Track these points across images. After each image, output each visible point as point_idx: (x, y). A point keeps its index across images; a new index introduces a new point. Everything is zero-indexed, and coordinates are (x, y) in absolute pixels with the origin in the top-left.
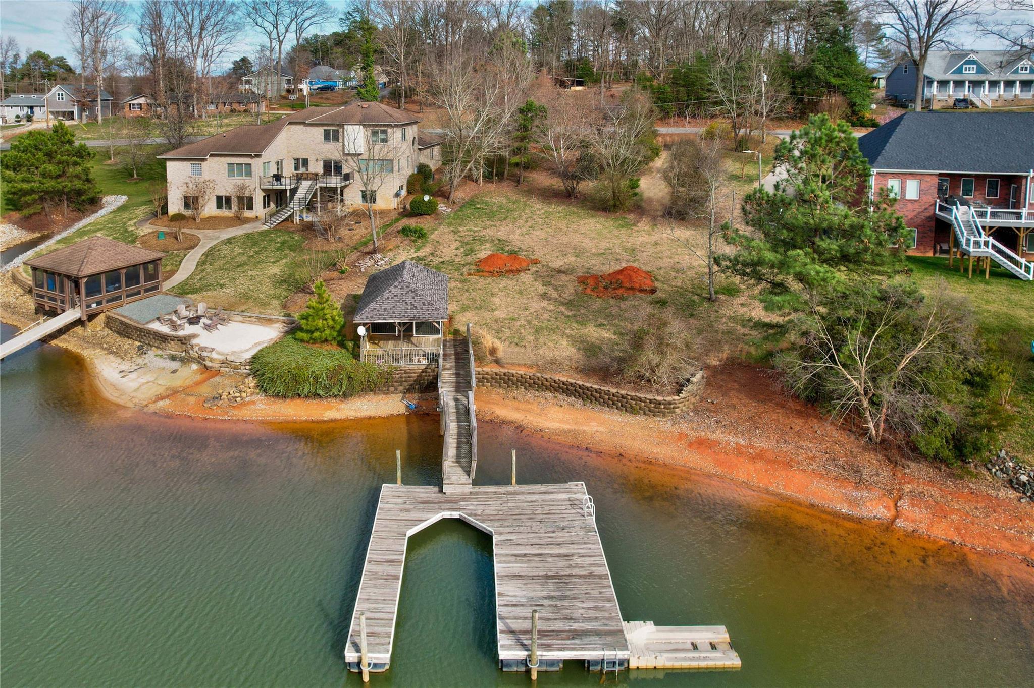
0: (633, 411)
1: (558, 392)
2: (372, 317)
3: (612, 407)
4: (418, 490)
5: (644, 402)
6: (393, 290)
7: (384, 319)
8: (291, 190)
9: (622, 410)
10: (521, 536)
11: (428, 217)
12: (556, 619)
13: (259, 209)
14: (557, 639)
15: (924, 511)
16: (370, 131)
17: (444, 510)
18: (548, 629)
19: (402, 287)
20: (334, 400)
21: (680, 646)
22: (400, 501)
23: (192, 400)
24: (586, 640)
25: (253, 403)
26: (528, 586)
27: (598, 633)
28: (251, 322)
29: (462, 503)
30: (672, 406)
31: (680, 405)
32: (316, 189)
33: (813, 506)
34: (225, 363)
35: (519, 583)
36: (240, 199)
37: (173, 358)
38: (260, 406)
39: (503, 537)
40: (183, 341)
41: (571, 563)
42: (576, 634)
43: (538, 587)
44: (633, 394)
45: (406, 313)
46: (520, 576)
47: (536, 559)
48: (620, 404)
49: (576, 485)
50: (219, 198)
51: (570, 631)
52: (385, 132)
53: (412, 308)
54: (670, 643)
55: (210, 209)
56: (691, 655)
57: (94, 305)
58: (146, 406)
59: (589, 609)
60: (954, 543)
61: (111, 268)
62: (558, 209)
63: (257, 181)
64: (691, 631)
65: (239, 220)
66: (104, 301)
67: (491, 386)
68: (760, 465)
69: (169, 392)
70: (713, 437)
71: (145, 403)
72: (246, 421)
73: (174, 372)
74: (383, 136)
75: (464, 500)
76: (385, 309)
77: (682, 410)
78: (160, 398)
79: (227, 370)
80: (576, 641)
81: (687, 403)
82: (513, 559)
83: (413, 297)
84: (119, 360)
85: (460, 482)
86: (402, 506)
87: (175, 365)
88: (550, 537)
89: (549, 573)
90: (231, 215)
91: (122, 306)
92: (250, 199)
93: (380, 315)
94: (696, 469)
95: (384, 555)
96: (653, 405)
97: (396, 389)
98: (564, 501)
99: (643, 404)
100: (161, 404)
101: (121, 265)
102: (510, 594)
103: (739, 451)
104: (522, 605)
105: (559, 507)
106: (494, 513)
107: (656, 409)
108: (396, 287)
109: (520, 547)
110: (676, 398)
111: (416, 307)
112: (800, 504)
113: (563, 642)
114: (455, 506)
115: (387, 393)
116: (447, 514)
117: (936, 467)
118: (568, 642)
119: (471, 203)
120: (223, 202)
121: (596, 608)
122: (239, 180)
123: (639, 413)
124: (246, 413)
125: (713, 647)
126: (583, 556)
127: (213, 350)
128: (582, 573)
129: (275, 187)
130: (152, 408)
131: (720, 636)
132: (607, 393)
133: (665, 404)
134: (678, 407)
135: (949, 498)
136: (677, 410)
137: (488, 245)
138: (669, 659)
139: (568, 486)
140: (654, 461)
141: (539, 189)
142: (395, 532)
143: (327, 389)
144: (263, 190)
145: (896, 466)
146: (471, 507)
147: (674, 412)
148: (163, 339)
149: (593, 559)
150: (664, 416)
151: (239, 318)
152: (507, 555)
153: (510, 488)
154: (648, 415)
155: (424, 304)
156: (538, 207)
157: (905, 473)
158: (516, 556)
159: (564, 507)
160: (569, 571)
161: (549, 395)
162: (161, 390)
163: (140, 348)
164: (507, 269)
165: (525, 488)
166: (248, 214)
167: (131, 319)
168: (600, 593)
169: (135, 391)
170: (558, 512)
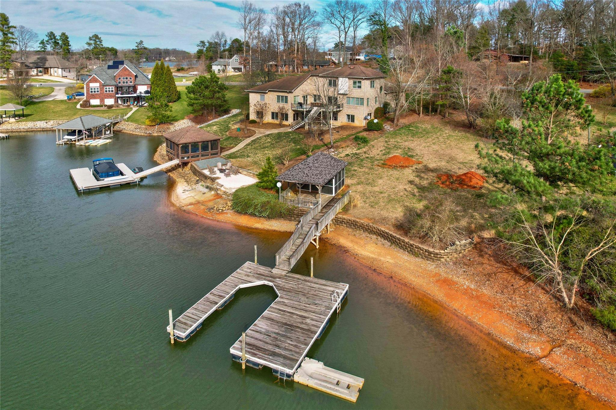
0: (416, 255)
1: (380, 236)
2: (284, 178)
3: (405, 251)
4: (261, 268)
5: (422, 250)
6: (300, 165)
7: (290, 180)
8: (306, 111)
9: (410, 253)
10: (291, 302)
11: (376, 132)
12: (270, 344)
13: (291, 120)
14: (263, 353)
15: (571, 359)
16: (352, 81)
17: (265, 280)
18: (263, 347)
19: (305, 164)
20: (263, 219)
21: (330, 380)
22: (249, 271)
23: (203, 207)
24: (276, 358)
25: (227, 213)
26: (272, 325)
27: (285, 357)
28: (249, 176)
29: (277, 279)
30: (439, 256)
31: (445, 257)
32: (320, 112)
33: (489, 334)
34: (225, 193)
35: (269, 322)
36: (282, 114)
37: (207, 187)
38: (229, 215)
39: (282, 300)
40: (213, 180)
41: (304, 321)
42: (274, 354)
43: (277, 327)
44: (417, 245)
45: (302, 178)
46: (273, 320)
47: (288, 314)
48: (409, 249)
49: (343, 285)
50: (273, 113)
51: (272, 352)
52: (360, 82)
53: (306, 176)
54: (326, 377)
55: (268, 119)
56: (333, 387)
57: (186, 158)
58: (183, 207)
59: (292, 345)
60: (576, 384)
61: (193, 141)
62: (458, 134)
63: (290, 105)
64: (341, 374)
65: (281, 126)
66: (190, 157)
67: (346, 226)
68: (474, 302)
69: (196, 202)
70: (455, 279)
71: (183, 205)
72: (218, 221)
73: (204, 194)
74: (359, 85)
75: (279, 278)
76: (292, 175)
77: (446, 260)
78: (191, 204)
79: (225, 196)
80: (271, 357)
81: (450, 256)
82: (277, 311)
83: (309, 171)
84: (187, 185)
85: (283, 269)
86: (248, 273)
87: (206, 190)
88: (305, 306)
89: (288, 323)
90: (278, 123)
91: (199, 160)
92: (287, 115)
93: (289, 177)
94: (430, 295)
95: (220, 292)
96: (427, 253)
97: (295, 219)
98: (330, 291)
99: (422, 252)
100: (189, 207)
101: (198, 140)
102: (260, 326)
103: (466, 292)
104: (261, 333)
105: (323, 294)
106: (289, 288)
107: (429, 256)
108: (302, 164)
109: (287, 307)
110: (443, 251)
111: (308, 176)
112: (481, 331)
113: (264, 355)
114: (273, 279)
115: (290, 220)
116: (266, 283)
117: (605, 335)
118: (266, 356)
119: (408, 127)
120: (274, 115)
121: (295, 346)
122: (281, 105)
123: (418, 257)
124: (221, 217)
125: (348, 387)
126: (313, 320)
127: (222, 186)
128: (305, 328)
129: (298, 109)
130: (185, 208)
131: (356, 383)
132: (403, 241)
133: (434, 254)
134: (443, 258)
135: (600, 356)
136: (442, 259)
137: (400, 151)
138: (317, 384)
139: (337, 285)
140: (408, 285)
141: (455, 122)
142: (234, 283)
143: (260, 212)
144: (293, 110)
145: (574, 326)
146: (280, 282)
147: (440, 260)
148: (206, 177)
149: (317, 323)
150: (433, 261)
151: (245, 173)
152: (276, 308)
153: (308, 278)
154: (424, 259)
155: (313, 175)
156: (448, 131)
157: (578, 332)
158: (280, 310)
159: (326, 294)
160: (299, 325)
161: (374, 237)
162: (193, 201)
163: (197, 181)
164: (400, 165)
165: (316, 280)
166: (285, 123)
167: (198, 166)
168: (305, 340)
169: (184, 199)
170: (321, 295)
